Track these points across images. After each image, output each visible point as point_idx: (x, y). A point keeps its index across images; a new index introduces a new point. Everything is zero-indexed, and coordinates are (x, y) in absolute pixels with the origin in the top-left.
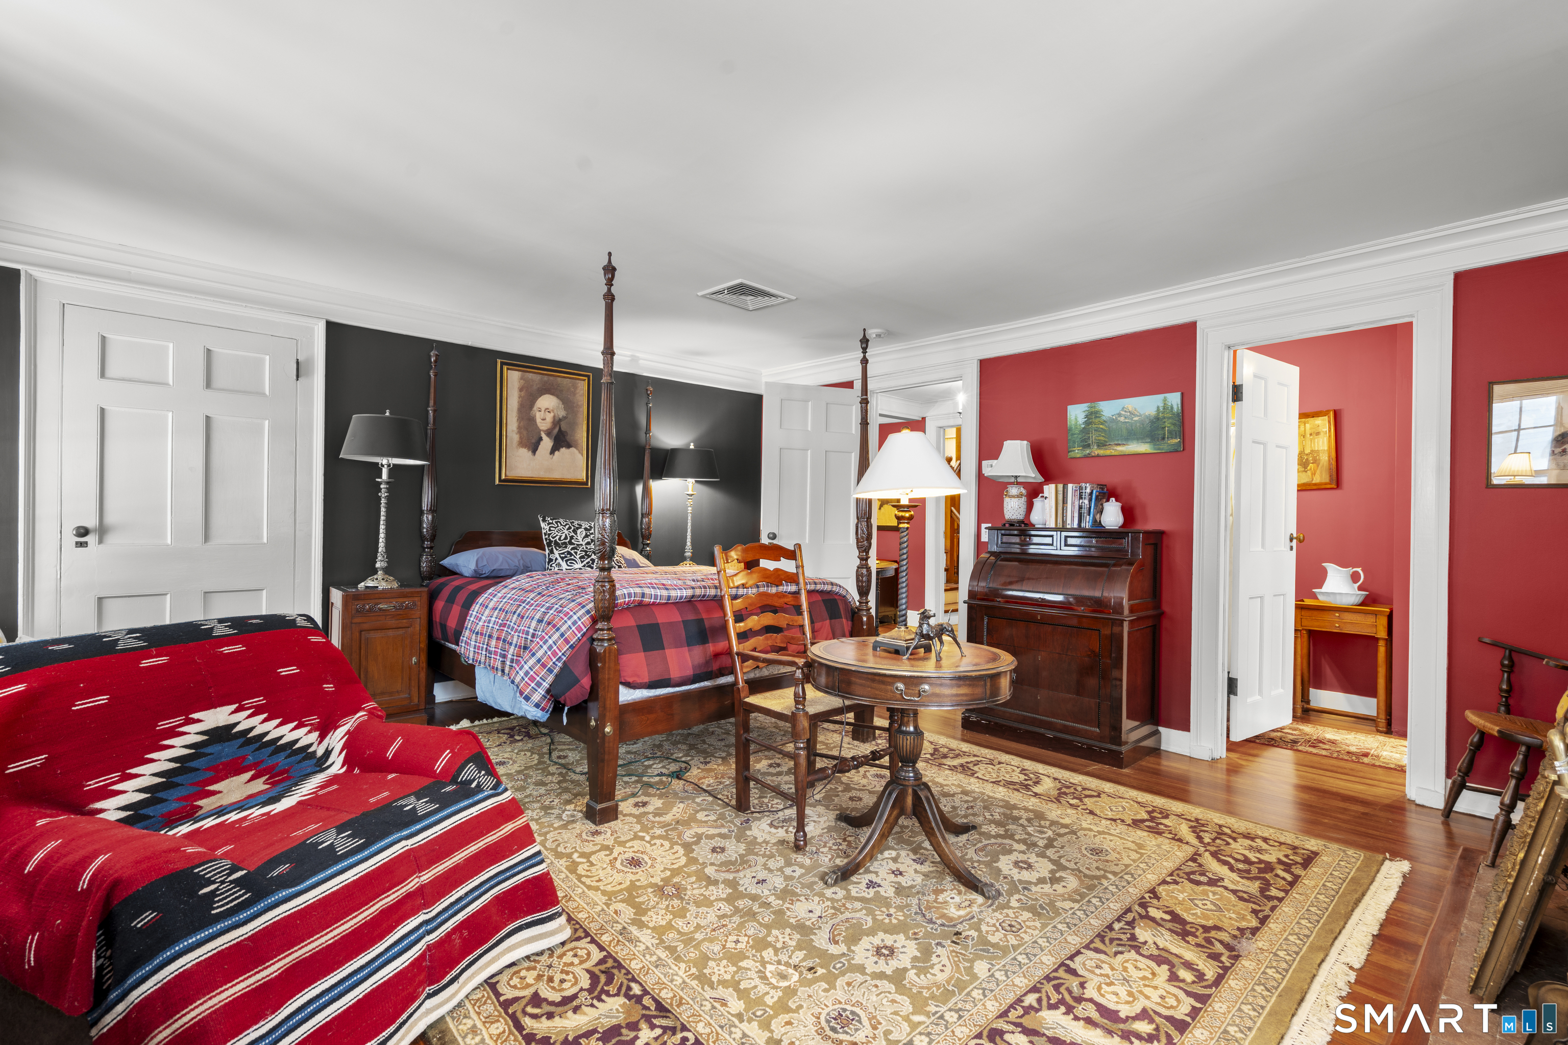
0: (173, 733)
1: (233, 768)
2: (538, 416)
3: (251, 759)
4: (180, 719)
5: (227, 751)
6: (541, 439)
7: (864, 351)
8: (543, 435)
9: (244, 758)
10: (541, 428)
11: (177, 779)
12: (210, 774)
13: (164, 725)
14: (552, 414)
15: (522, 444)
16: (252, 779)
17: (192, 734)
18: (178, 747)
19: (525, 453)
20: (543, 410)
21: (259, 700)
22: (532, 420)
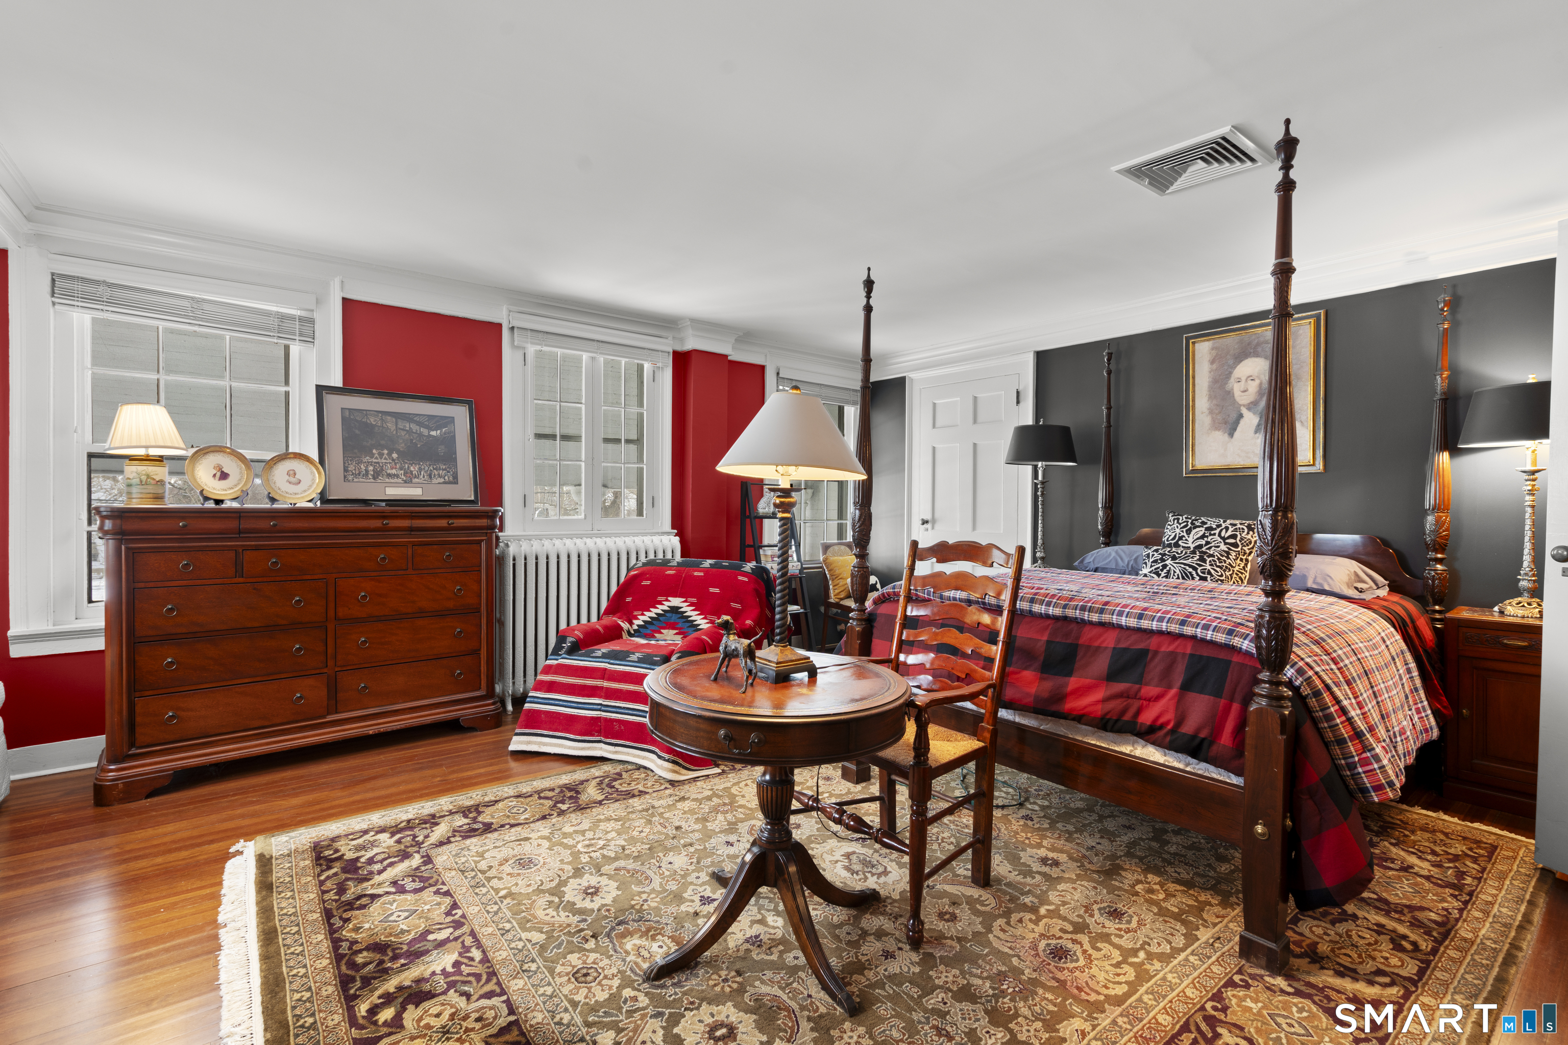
0: (660, 603)
1: (671, 626)
2: (1237, 389)
3: (680, 625)
4: (663, 598)
5: (674, 618)
6: (1241, 416)
7: (1287, 166)
8: (1244, 411)
9: (677, 623)
10: (1241, 402)
11: (654, 622)
12: (664, 625)
13: (660, 598)
14: (1257, 382)
15: (1215, 426)
16: (676, 634)
17: (665, 606)
18: (660, 609)
19: (1220, 436)
20: (1243, 379)
21: (694, 600)
22: (1229, 394)
